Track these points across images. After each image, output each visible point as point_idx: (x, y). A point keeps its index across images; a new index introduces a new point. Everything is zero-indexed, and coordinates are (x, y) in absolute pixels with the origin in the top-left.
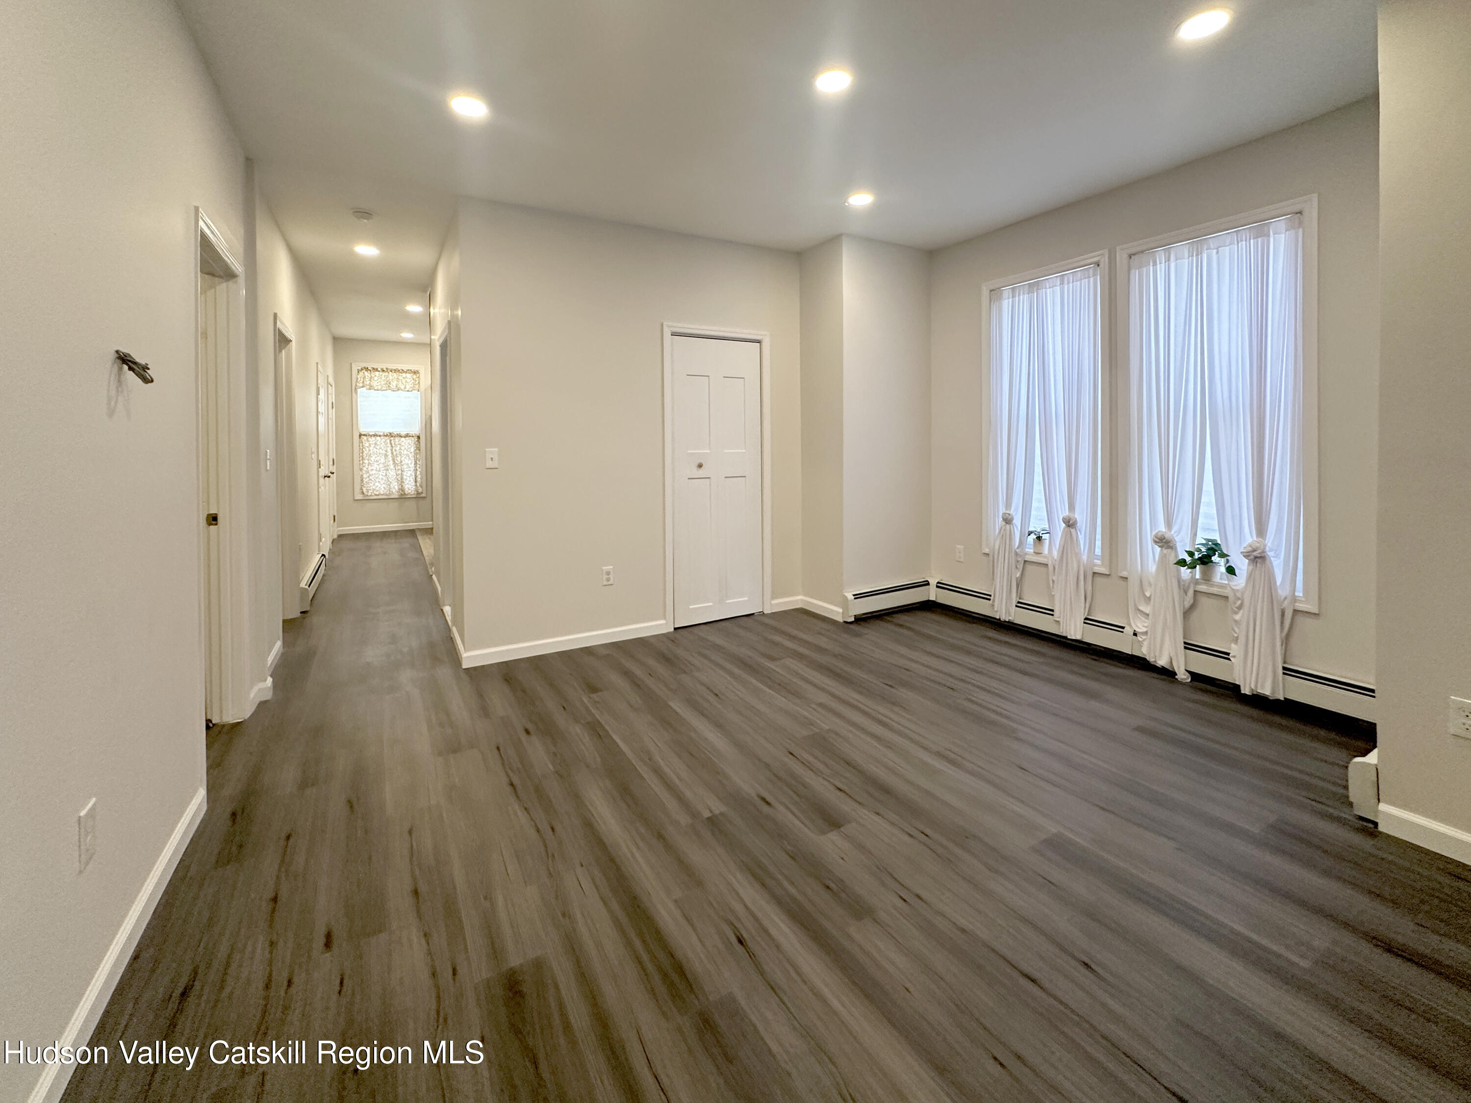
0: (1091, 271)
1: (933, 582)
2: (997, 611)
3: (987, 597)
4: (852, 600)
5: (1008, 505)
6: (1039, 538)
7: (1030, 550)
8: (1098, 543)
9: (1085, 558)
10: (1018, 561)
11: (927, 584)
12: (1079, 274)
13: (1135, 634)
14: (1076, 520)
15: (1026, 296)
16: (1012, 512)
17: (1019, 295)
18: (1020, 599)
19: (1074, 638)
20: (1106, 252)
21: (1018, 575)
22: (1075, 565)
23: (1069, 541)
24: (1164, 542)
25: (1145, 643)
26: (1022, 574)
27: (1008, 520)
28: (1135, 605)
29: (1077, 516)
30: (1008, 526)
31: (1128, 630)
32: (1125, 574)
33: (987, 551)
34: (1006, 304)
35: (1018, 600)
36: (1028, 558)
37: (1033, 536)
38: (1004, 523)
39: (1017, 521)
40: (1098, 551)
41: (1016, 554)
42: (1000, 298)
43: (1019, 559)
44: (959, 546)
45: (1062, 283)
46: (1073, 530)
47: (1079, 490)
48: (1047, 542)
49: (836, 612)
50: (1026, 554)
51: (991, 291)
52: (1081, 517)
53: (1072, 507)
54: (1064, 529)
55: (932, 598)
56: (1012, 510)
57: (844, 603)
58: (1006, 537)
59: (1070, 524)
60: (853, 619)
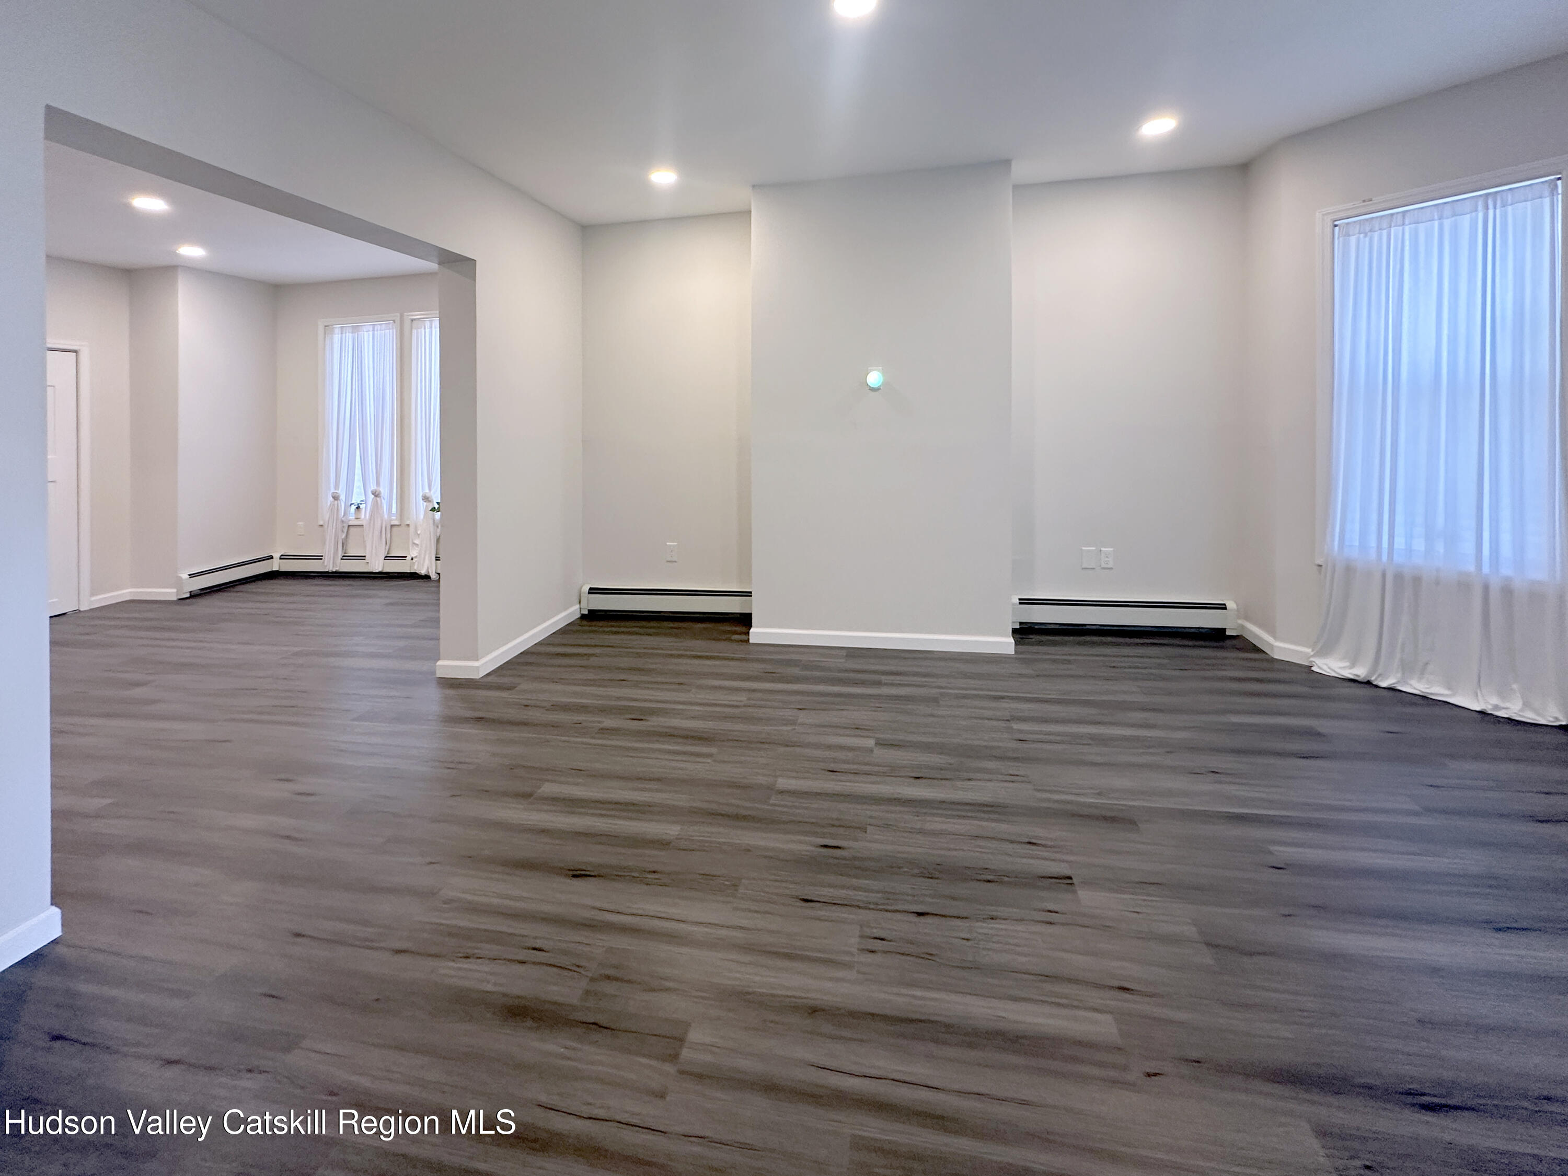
0: (391, 325)
1: (277, 556)
2: (326, 566)
3: (319, 558)
4: (186, 579)
5: (337, 486)
6: (358, 508)
7: (352, 517)
8: (394, 506)
9: (386, 516)
10: (343, 527)
11: (271, 557)
12: (383, 326)
13: (412, 559)
14: (380, 492)
15: (350, 335)
16: (339, 492)
17: (346, 333)
18: (345, 553)
19: (377, 571)
20: (398, 314)
21: (344, 536)
22: (379, 522)
23: (376, 507)
24: (426, 499)
25: (416, 563)
26: (347, 536)
27: (336, 498)
28: (412, 540)
29: (381, 489)
30: (336, 502)
31: (409, 558)
32: (408, 522)
33: (321, 523)
34: (337, 337)
35: (343, 555)
36: (351, 523)
37: (354, 507)
38: (333, 500)
39: (343, 497)
40: (394, 510)
41: (343, 521)
42: (332, 333)
43: (345, 525)
44: (300, 523)
45: (373, 330)
46: (378, 499)
47: (383, 470)
48: (364, 510)
49: (171, 593)
50: (349, 520)
51: (326, 326)
52: (384, 491)
53: (378, 484)
54: (373, 499)
55: (275, 568)
56: (340, 490)
57: (179, 583)
58: (334, 510)
59: (376, 494)
60: (188, 595)
